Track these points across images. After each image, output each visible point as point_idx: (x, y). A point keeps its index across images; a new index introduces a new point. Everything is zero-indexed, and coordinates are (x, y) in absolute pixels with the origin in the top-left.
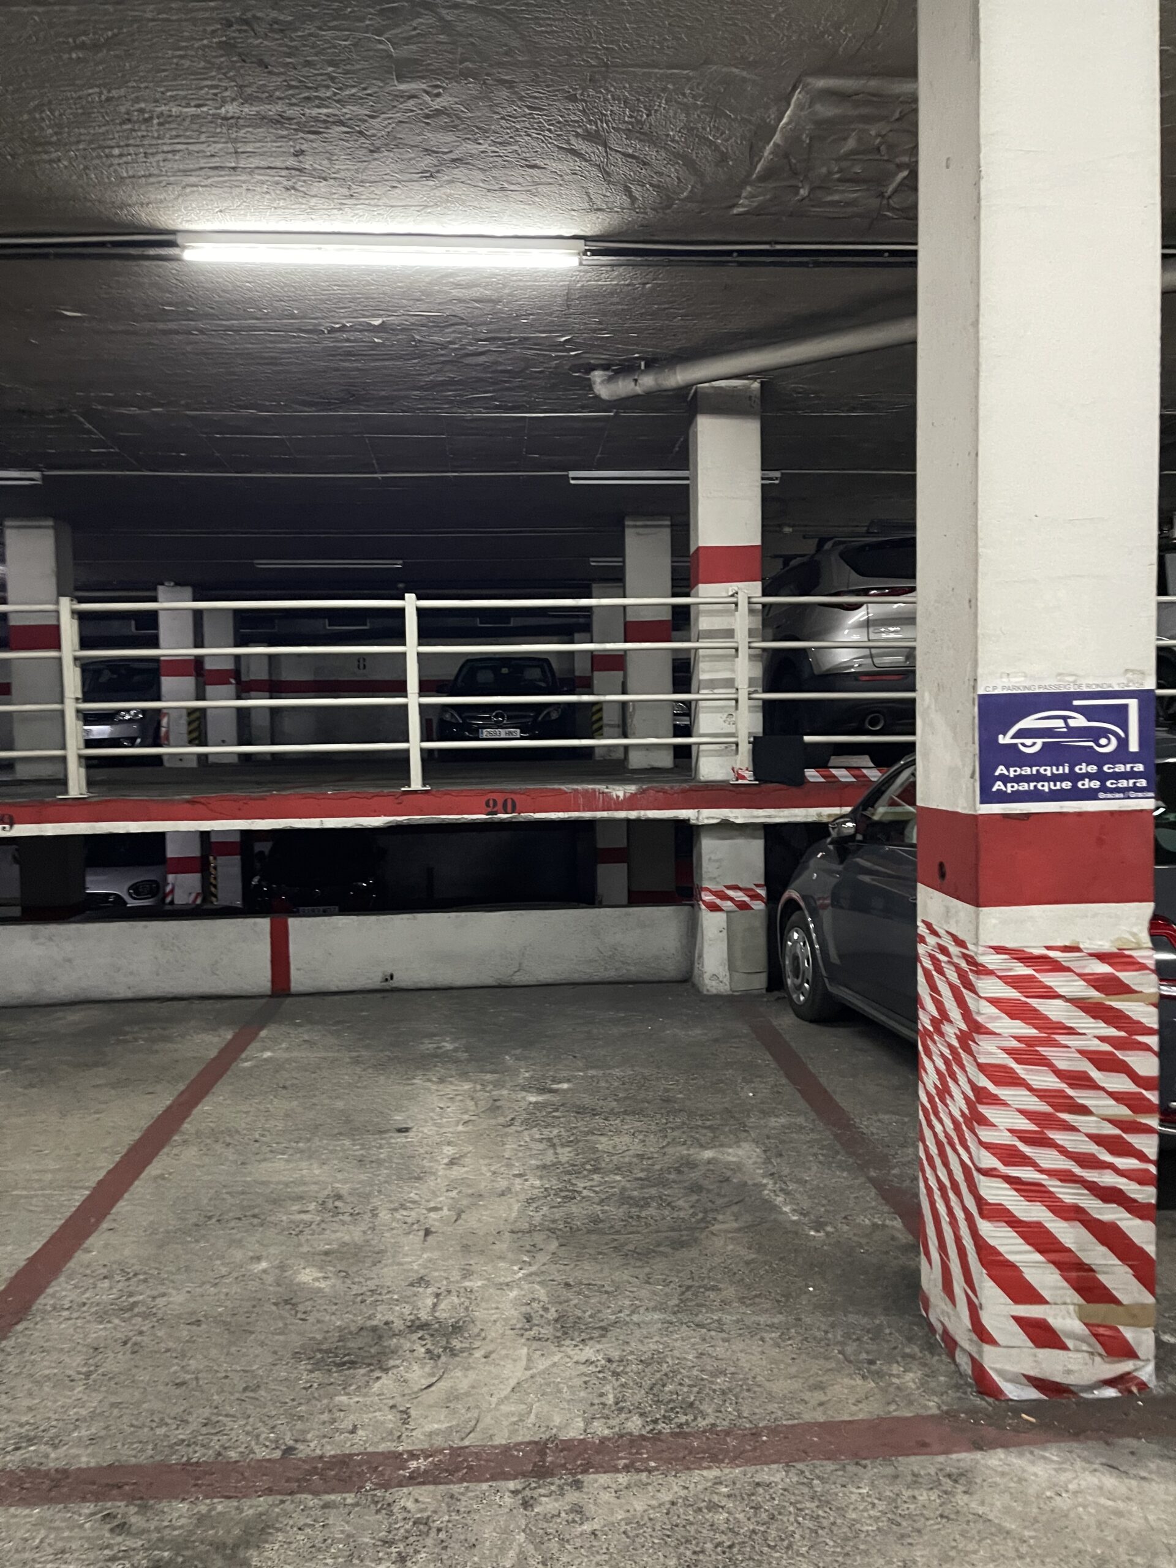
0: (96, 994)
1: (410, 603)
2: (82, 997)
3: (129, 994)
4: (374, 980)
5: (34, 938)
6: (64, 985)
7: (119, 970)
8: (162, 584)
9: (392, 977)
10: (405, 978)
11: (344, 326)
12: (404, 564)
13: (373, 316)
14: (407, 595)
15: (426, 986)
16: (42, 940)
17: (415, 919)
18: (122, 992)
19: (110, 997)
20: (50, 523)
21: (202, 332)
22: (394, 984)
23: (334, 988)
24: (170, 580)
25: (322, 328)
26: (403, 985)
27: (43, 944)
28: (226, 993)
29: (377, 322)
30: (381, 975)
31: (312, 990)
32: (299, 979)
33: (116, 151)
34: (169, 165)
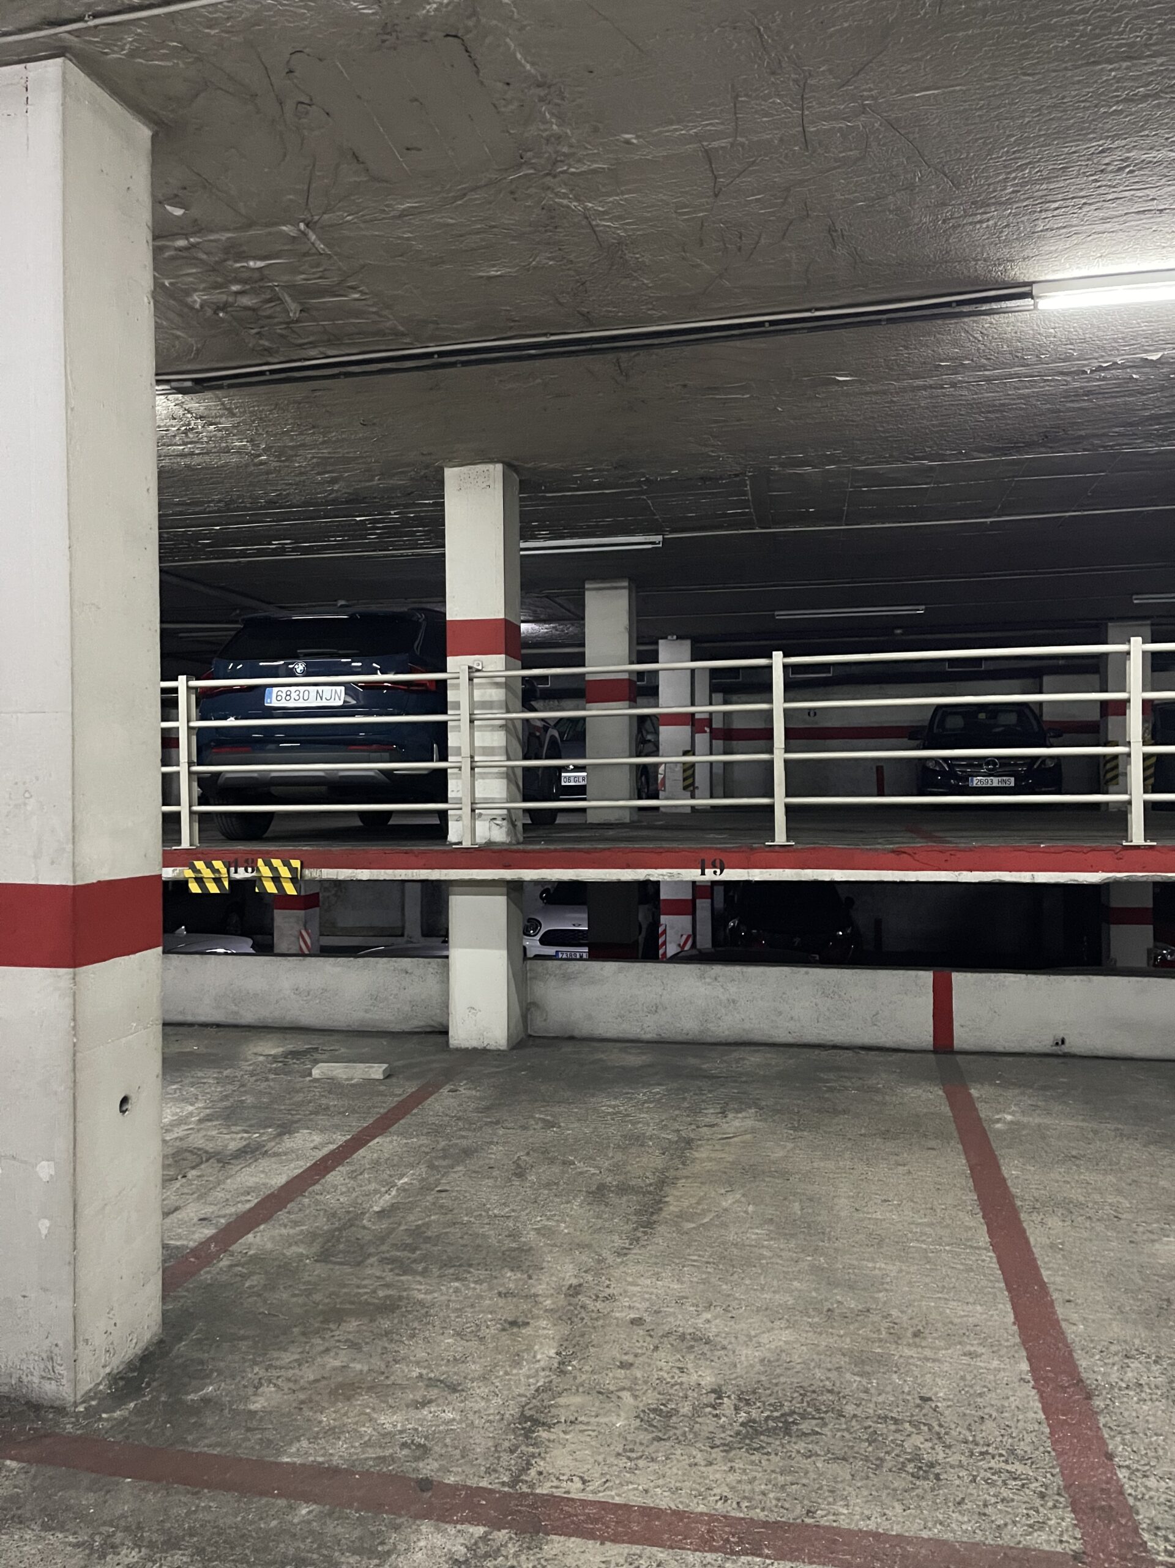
0: (757, 1037)
1: (1138, 647)
2: (746, 1037)
3: (790, 1039)
4: (1042, 1042)
5: (702, 977)
6: (727, 1026)
7: (780, 1013)
8: (665, 638)
9: (1063, 1042)
10: (1077, 1043)
11: (1115, 363)
12: (926, 610)
13: (1156, 351)
14: (1133, 639)
15: (1101, 1054)
16: (708, 980)
17: (1090, 981)
18: (782, 1036)
19: (771, 1041)
20: (626, 584)
21: (953, 385)
22: (1065, 1049)
23: (1000, 1049)
24: (673, 634)
25: (1086, 369)
26: (1075, 1050)
27: (709, 984)
28: (887, 1045)
29: (1155, 357)
30: (1052, 1039)
31: (978, 1049)
32: (963, 1036)
33: (1056, 205)
34: (1096, 213)
